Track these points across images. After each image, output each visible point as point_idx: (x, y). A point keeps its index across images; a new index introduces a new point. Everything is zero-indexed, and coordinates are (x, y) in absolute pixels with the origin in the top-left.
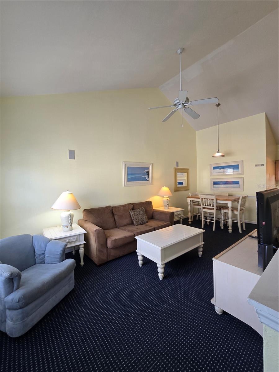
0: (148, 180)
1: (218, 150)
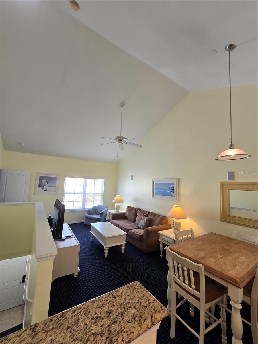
0: (173, 196)
1: (231, 143)
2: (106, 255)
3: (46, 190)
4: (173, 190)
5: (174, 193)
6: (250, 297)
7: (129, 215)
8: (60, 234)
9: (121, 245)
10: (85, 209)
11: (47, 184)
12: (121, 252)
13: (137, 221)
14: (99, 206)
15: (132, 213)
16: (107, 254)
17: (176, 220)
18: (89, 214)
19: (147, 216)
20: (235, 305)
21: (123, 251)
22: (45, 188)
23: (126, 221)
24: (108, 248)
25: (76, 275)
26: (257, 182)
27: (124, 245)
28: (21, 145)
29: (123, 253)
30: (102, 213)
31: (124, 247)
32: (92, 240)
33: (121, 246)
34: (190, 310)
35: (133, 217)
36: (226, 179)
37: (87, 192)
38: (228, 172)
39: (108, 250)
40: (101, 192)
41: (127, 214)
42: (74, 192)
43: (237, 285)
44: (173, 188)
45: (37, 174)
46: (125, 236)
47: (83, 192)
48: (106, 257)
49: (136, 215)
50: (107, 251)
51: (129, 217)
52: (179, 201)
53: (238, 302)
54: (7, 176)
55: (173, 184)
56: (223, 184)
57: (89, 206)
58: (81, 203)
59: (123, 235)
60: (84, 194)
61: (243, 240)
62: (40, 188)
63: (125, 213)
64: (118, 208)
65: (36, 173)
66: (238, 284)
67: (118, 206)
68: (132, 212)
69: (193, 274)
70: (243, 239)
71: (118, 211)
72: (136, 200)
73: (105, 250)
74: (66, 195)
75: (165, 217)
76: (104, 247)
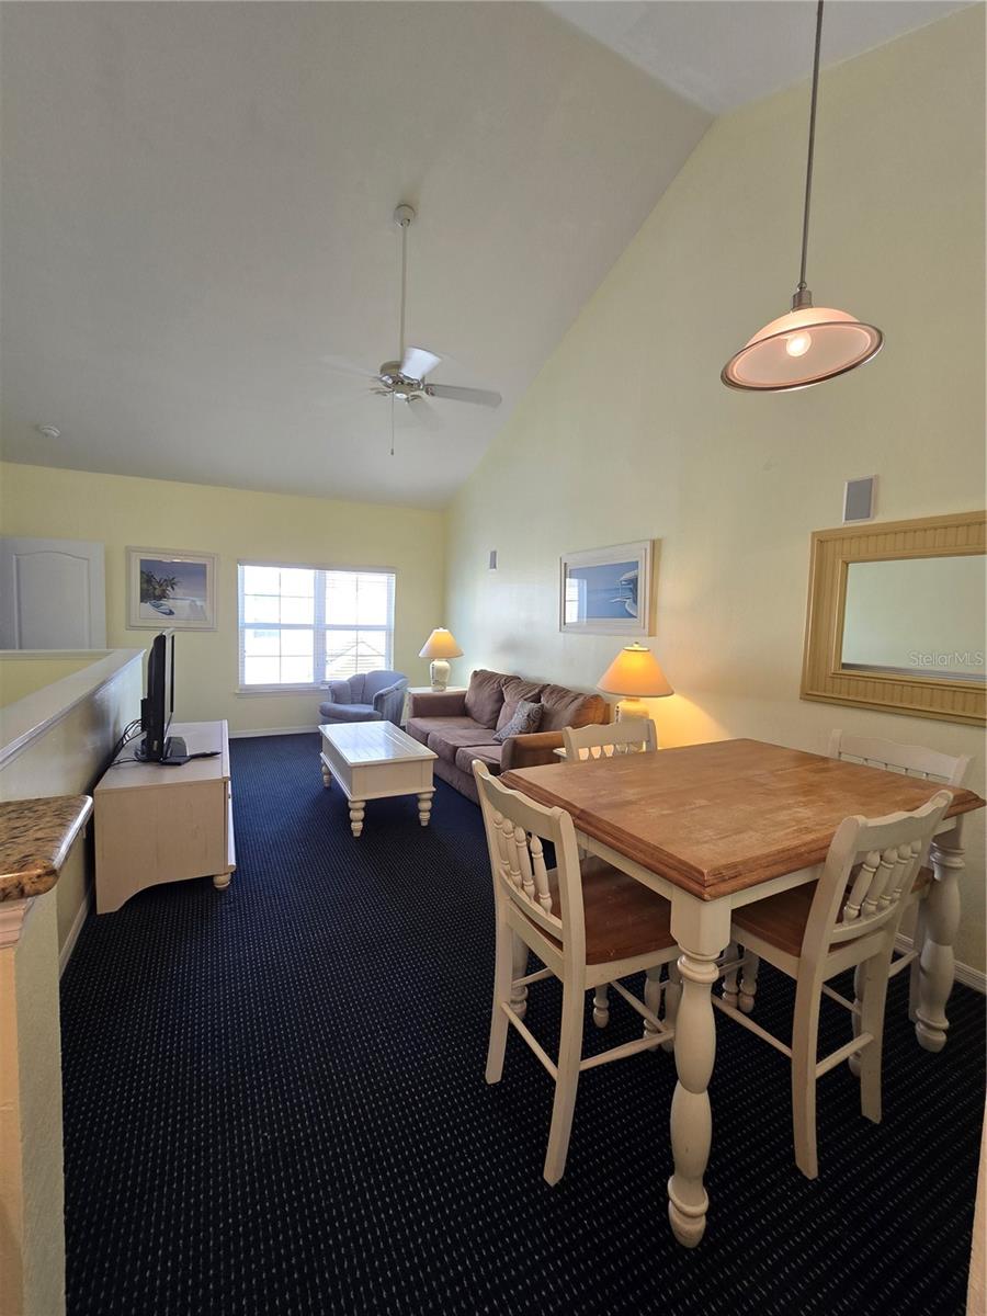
2: (357, 827)
3: (171, 613)
4: (634, 590)
5: (635, 602)
6: (799, 955)
7: (475, 702)
8: (156, 742)
9: (415, 795)
10: (323, 683)
11: (169, 588)
12: (419, 821)
13: (500, 723)
14: (376, 675)
15: (486, 694)
16: (361, 823)
17: (629, 703)
18: (336, 702)
19: (537, 700)
20: (687, 968)
21: (425, 817)
22: (167, 604)
23: (465, 721)
24: (363, 805)
25: (223, 881)
26: (981, 509)
27: (430, 795)
28: (47, 435)
29: (424, 824)
30: (380, 698)
31: (425, 805)
32: (327, 785)
33: (415, 798)
34: (594, 1006)
35: (489, 708)
36: (835, 517)
37: (329, 621)
38: (849, 484)
39: (364, 809)
40: (383, 622)
41: (470, 700)
42: (277, 622)
43: (696, 887)
44: (634, 582)
45: (129, 551)
46: (432, 763)
47: (312, 623)
48: (357, 834)
49: (501, 700)
50: (361, 815)
51: (475, 710)
52: (652, 633)
53: (705, 958)
54: (18, 561)
55: (635, 565)
56: (822, 542)
57: (340, 672)
58: (309, 663)
59: (422, 761)
60: (320, 630)
61: (865, 763)
62: (147, 606)
63: (464, 696)
64: (440, 677)
65: (126, 547)
66: (702, 885)
67: (441, 672)
68: (488, 691)
69: (543, 851)
70: (866, 760)
71: (439, 687)
72: (510, 646)
73: (350, 810)
74: (249, 633)
75: (596, 697)
76: (347, 800)
